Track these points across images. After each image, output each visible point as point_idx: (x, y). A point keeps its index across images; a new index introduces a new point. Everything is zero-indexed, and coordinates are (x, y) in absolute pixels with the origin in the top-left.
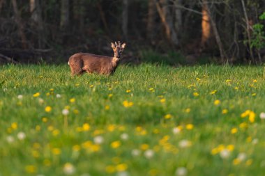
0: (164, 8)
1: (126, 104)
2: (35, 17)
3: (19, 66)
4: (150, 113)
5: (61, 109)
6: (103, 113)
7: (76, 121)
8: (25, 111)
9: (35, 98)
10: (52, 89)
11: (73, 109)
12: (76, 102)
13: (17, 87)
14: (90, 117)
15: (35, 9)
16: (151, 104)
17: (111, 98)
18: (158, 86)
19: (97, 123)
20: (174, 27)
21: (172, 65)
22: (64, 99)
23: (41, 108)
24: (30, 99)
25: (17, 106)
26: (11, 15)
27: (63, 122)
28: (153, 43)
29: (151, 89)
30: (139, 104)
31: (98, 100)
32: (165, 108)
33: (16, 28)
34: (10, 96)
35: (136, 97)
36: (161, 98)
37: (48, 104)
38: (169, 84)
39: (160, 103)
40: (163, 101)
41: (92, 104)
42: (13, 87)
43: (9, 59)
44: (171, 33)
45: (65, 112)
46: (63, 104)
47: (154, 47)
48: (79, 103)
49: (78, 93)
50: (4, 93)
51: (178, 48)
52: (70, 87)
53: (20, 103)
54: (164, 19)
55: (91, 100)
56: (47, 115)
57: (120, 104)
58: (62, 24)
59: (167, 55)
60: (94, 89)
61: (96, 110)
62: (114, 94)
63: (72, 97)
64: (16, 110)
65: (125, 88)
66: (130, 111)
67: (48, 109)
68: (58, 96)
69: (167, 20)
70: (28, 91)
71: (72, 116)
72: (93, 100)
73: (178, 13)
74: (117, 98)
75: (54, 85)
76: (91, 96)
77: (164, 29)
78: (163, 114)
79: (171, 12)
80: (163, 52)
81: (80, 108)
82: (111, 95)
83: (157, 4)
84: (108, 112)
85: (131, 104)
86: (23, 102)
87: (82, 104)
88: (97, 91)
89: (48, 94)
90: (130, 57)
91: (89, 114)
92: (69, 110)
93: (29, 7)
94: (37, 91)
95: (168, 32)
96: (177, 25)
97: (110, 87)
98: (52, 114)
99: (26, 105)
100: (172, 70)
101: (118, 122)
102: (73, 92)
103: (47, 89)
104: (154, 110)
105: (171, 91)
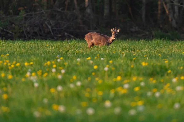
0: (168, 5)
1: (144, 64)
2: (88, 11)
3: (78, 41)
4: (158, 70)
5: (104, 67)
6: (129, 69)
7: (113, 74)
8: (81, 68)
9: (88, 60)
10: (98, 55)
11: (111, 67)
12: (113, 62)
13: (77, 53)
14: (121, 72)
15: (88, 6)
16: (159, 64)
17: (134, 61)
18: (163, 53)
19: (126, 75)
20: (174, 17)
21: (172, 40)
22: (105, 61)
23: (91, 66)
24: (84, 61)
25: (77, 65)
26: (74, 9)
27: (105, 75)
28: (161, 26)
29: (159, 55)
30: (152, 64)
31: (126, 62)
32: (167, 67)
33: (77, 18)
34: (72, 60)
35: (150, 60)
36: (165, 60)
37: (96, 64)
38: (170, 52)
39: (165, 63)
40: (166, 62)
41: (123, 64)
42: (74, 54)
43: (72, 36)
44: (172, 20)
45: (106, 69)
46: (105, 64)
47: (161, 29)
48: (115, 63)
49: (115, 57)
50: (69, 57)
51: (176, 29)
52: (109, 54)
53: (78, 63)
54: (167, 12)
55: (122, 61)
56: (95, 71)
57: (140, 64)
58: (105, 15)
59: (169, 34)
60: (124, 55)
61: (125, 67)
62: (137, 58)
63: (111, 60)
64: (75, 68)
65: (143, 54)
66: (146, 68)
67: (95, 67)
68: (102, 59)
69: (169, 12)
70: (84, 56)
71: (111, 72)
72: (123, 62)
73: (176, 8)
74: (138, 60)
75: (99, 52)
76: (122, 59)
77: (168, 18)
78: (167, 70)
79: (172, 7)
80: (167, 32)
81: (115, 67)
82: (134, 59)
83: (164, 3)
84: (132, 69)
85: (147, 64)
86: (80, 63)
87: (117, 64)
88: (126, 56)
89: (96, 58)
90: (147, 35)
91: (121, 70)
92: (108, 67)
93: (85, 4)
94: (89, 56)
95: (170, 20)
96: (175, 15)
97: (134, 53)
98: (98, 70)
99: (82, 64)
100: (172, 43)
101: (138, 75)
102: (111, 56)
103: (95, 55)
104: (161, 67)
105: (171, 56)
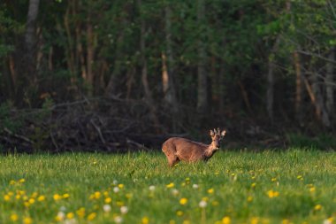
0: (314, 85)
1: (271, 194)
2: (169, 98)
3: (152, 154)
4: (298, 204)
5: (199, 201)
6: (245, 204)
7: (215, 214)
8: (157, 204)
9: (169, 189)
10: (188, 179)
11: (212, 200)
12: (215, 192)
13: (149, 177)
14: (230, 209)
15: (169, 89)
16: (298, 194)
17: (254, 188)
18: (307, 174)
19: (239, 216)
20: (325, 106)
21: (322, 149)
22: (201, 190)
23: (176, 200)
24: (163, 191)
25: (149, 199)
26: (142, 96)
27: (201, 216)
28: (302, 125)
29: (299, 177)
30: (286, 193)
31: (239, 190)
32: (314, 198)
33: (148, 111)
34: (140, 188)
35: (282, 186)
36: (310, 187)
37: (184, 196)
38: (319, 172)
39: (309, 192)
40: (312, 189)
41: (233, 195)
42: (144, 178)
43: (140, 146)
44: (322, 113)
45: (203, 204)
46: (200, 195)
47: (303, 130)
48: (218, 194)
49: (218, 182)
50: (134, 184)
51: (330, 130)
52: (208, 176)
53: (152, 195)
54: (313, 98)
55: (231, 190)
56: (182, 208)
57: (264, 194)
58: (199, 105)
59: (317, 139)
60: (235, 178)
61: (237, 201)
62: (258, 183)
63: (211, 187)
64: (147, 203)
65: (270, 177)
66: (276, 201)
67: (183, 201)
68: (195, 186)
69: (317, 99)
70: (161, 181)
71: (211, 210)
72: (234, 190)
73: (329, 91)
74: (261, 187)
75: (190, 174)
76: (232, 186)
77: (315, 110)
78: (313, 204)
79: (322, 89)
80: (313, 135)
81: (219, 200)
82: (254, 184)
83: (306, 82)
84: (250, 203)
85: (276, 194)
86: (155, 193)
87: (222, 195)
88: (238, 180)
89: (184, 184)
90: (276, 142)
91: (230, 206)
92: (207, 202)
93: (162, 86)
94: (172, 182)
95: (318, 112)
96: (328, 104)
97: (253, 175)
98: (188, 206)
99: (158, 196)
100: (322, 155)
101: (262, 214)
102: (211, 181)
103: (182, 179)
104: (303, 200)
105: (321, 178)
